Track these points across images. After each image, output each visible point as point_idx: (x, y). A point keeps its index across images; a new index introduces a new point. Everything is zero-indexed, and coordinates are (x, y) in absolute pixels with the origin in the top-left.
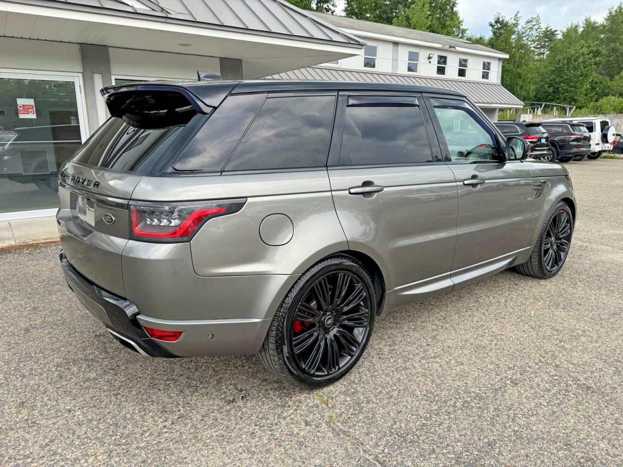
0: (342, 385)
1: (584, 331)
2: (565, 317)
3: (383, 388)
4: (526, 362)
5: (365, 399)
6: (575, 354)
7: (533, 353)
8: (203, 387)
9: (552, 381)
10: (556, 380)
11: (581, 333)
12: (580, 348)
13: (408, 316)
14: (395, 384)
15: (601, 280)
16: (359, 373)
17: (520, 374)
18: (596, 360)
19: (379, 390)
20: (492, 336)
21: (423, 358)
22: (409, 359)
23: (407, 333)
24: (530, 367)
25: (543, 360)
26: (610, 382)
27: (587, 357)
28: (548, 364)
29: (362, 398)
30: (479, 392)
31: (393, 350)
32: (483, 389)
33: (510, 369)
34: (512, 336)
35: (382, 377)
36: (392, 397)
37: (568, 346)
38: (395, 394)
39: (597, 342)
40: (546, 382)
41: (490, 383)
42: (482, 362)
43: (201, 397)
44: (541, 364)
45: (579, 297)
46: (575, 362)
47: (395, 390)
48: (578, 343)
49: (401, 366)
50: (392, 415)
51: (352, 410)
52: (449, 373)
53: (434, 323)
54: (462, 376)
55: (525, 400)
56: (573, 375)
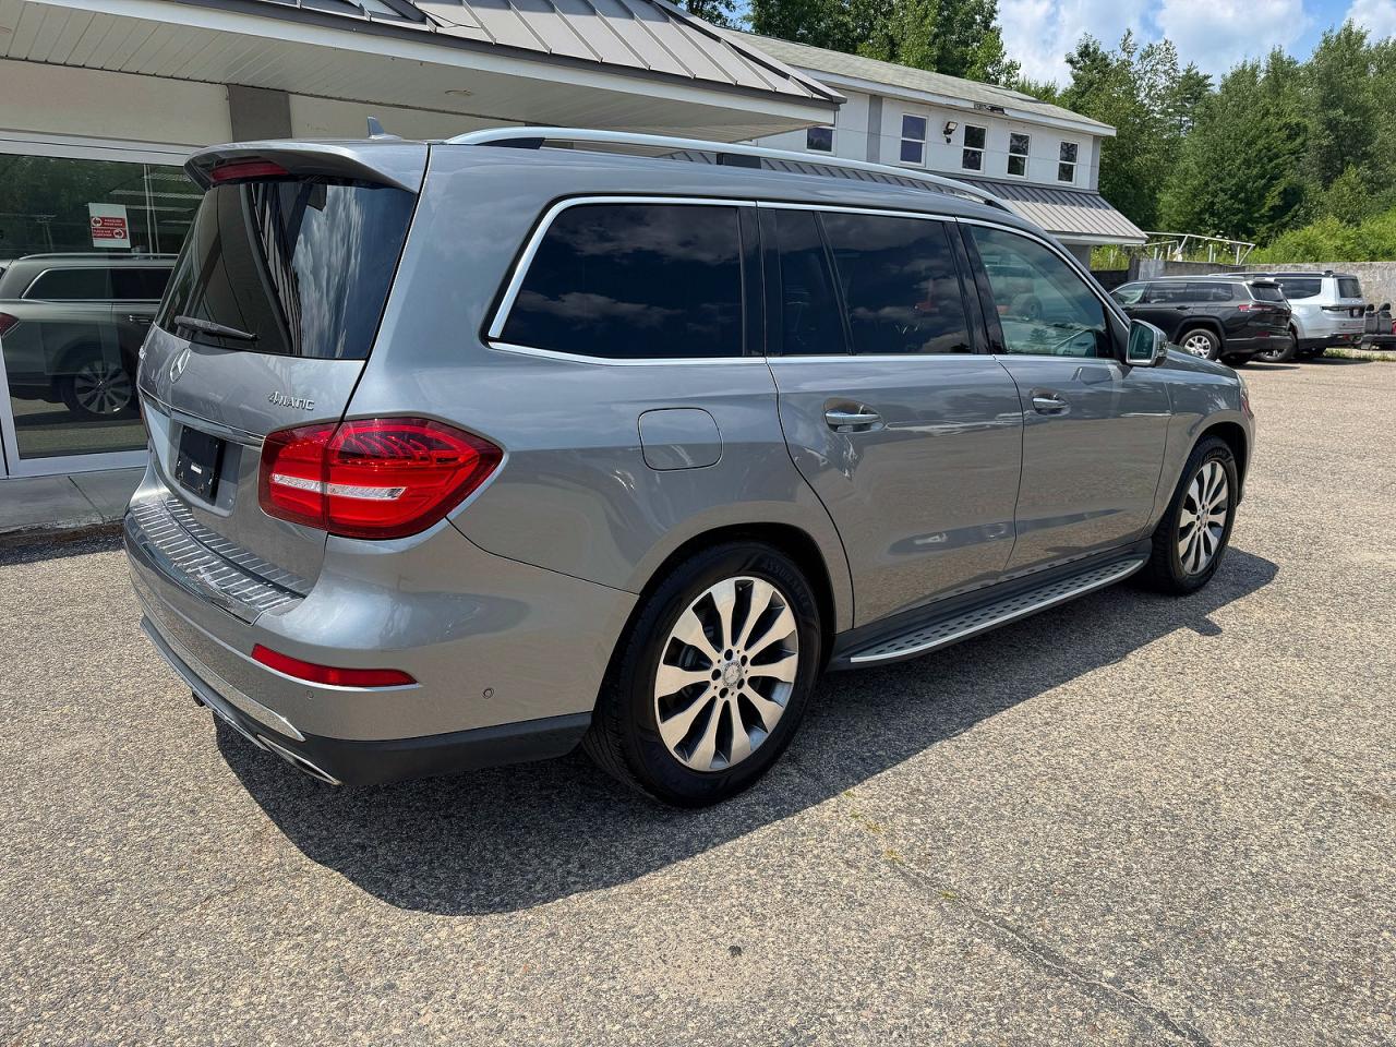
3: (980, 801)
4: (1247, 752)
5: (950, 821)
6: (1338, 739)
7: (1256, 737)
9: (1303, 786)
10: (1311, 785)
13: (992, 669)
14: (1001, 795)
16: (924, 776)
17: (1239, 774)
19: (972, 805)
24: (1256, 763)
25: (1277, 750)
27: (1361, 745)
28: (1291, 757)
32: (1174, 801)
33: (1218, 765)
35: (973, 783)
36: (1002, 817)
37: (1322, 725)
38: (1006, 811)
42: (1159, 754)
44: (1275, 757)
45: (1323, 634)
46: (1341, 752)
50: (1011, 848)
51: (929, 841)
52: (1101, 774)
54: (1128, 779)
55: (1258, 822)
56: (1340, 775)
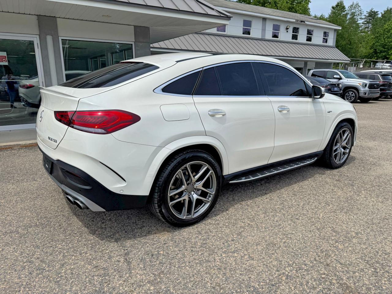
0: (153, 274)
1: (357, 234)
2: (345, 220)
3: (184, 278)
4: (304, 259)
5: (165, 289)
6: (345, 254)
7: (312, 252)
8: (48, 271)
9: (320, 279)
10: (323, 278)
11: (354, 235)
12: (350, 248)
14: (193, 276)
15: (381, 189)
17: (296, 271)
18: (360, 260)
19: (179, 281)
20: (284, 235)
21: (224, 252)
22: (214, 253)
23: (220, 229)
24: (305, 265)
25: (317, 258)
26: (367, 283)
28: (321, 263)
29: (163, 287)
30: (258, 286)
31: (205, 244)
33: (289, 265)
34: (300, 235)
35: (187, 269)
39: (365, 244)
40: (315, 280)
41: (269, 278)
42: (269, 258)
43: (42, 279)
44: (315, 262)
46: (343, 261)
47: (192, 281)
48: (349, 244)
49: (205, 259)
52: (239, 267)
53: (244, 221)
54: (249, 271)
56: (338, 274)
